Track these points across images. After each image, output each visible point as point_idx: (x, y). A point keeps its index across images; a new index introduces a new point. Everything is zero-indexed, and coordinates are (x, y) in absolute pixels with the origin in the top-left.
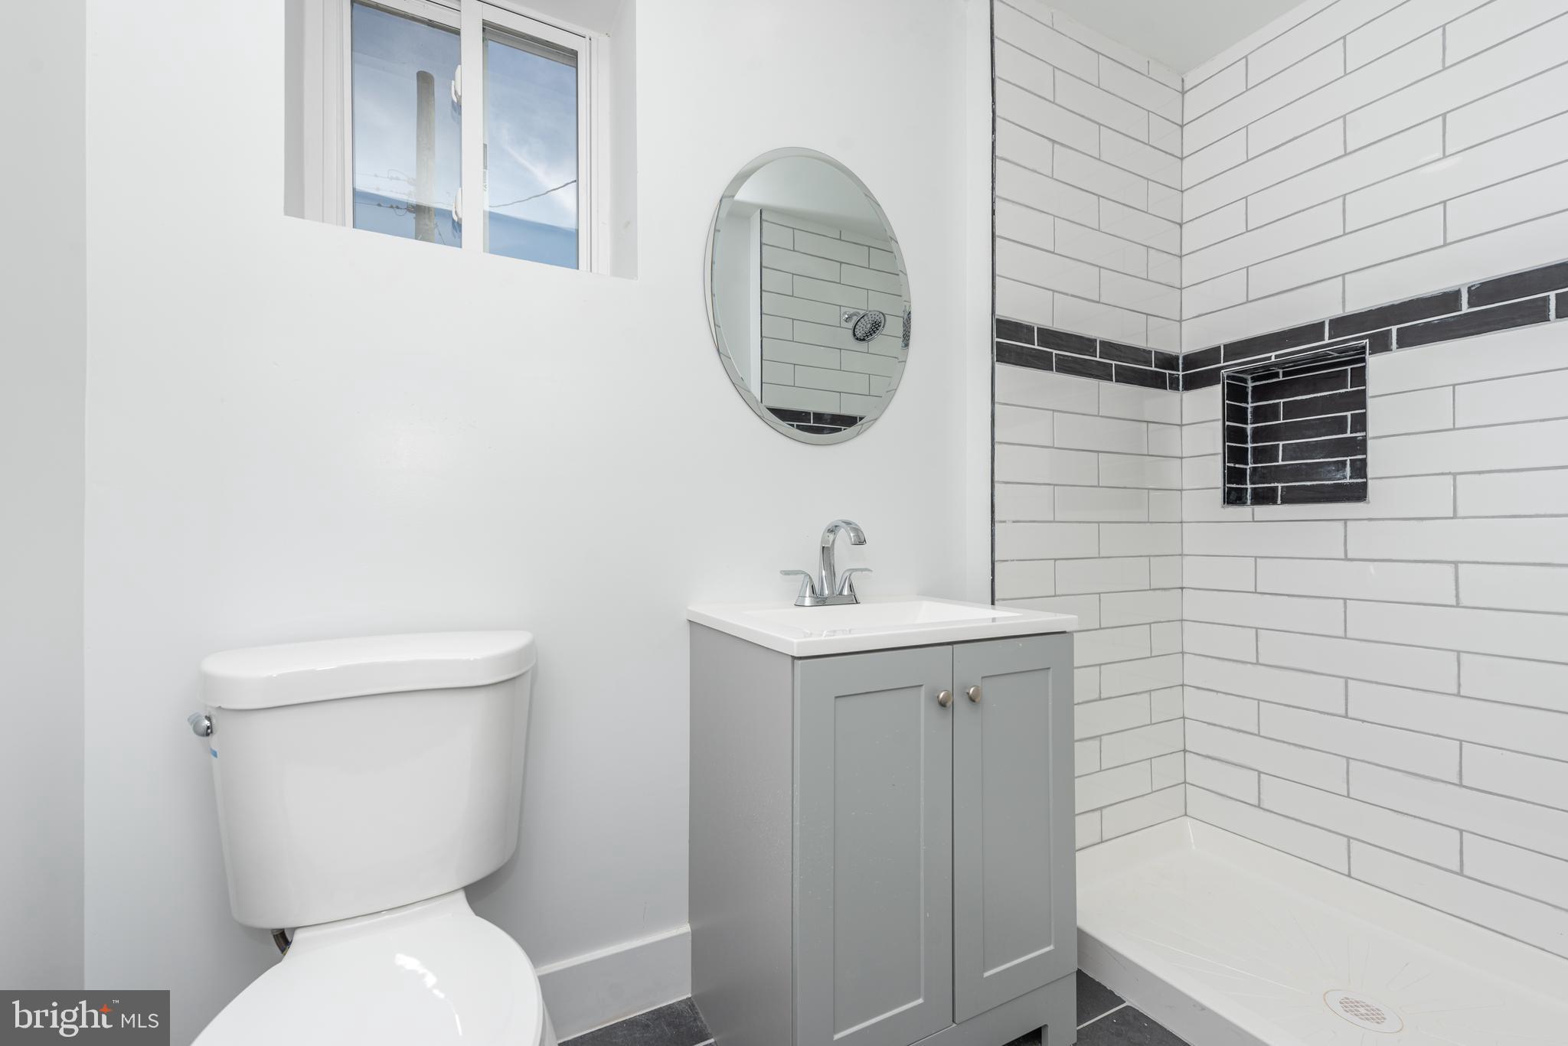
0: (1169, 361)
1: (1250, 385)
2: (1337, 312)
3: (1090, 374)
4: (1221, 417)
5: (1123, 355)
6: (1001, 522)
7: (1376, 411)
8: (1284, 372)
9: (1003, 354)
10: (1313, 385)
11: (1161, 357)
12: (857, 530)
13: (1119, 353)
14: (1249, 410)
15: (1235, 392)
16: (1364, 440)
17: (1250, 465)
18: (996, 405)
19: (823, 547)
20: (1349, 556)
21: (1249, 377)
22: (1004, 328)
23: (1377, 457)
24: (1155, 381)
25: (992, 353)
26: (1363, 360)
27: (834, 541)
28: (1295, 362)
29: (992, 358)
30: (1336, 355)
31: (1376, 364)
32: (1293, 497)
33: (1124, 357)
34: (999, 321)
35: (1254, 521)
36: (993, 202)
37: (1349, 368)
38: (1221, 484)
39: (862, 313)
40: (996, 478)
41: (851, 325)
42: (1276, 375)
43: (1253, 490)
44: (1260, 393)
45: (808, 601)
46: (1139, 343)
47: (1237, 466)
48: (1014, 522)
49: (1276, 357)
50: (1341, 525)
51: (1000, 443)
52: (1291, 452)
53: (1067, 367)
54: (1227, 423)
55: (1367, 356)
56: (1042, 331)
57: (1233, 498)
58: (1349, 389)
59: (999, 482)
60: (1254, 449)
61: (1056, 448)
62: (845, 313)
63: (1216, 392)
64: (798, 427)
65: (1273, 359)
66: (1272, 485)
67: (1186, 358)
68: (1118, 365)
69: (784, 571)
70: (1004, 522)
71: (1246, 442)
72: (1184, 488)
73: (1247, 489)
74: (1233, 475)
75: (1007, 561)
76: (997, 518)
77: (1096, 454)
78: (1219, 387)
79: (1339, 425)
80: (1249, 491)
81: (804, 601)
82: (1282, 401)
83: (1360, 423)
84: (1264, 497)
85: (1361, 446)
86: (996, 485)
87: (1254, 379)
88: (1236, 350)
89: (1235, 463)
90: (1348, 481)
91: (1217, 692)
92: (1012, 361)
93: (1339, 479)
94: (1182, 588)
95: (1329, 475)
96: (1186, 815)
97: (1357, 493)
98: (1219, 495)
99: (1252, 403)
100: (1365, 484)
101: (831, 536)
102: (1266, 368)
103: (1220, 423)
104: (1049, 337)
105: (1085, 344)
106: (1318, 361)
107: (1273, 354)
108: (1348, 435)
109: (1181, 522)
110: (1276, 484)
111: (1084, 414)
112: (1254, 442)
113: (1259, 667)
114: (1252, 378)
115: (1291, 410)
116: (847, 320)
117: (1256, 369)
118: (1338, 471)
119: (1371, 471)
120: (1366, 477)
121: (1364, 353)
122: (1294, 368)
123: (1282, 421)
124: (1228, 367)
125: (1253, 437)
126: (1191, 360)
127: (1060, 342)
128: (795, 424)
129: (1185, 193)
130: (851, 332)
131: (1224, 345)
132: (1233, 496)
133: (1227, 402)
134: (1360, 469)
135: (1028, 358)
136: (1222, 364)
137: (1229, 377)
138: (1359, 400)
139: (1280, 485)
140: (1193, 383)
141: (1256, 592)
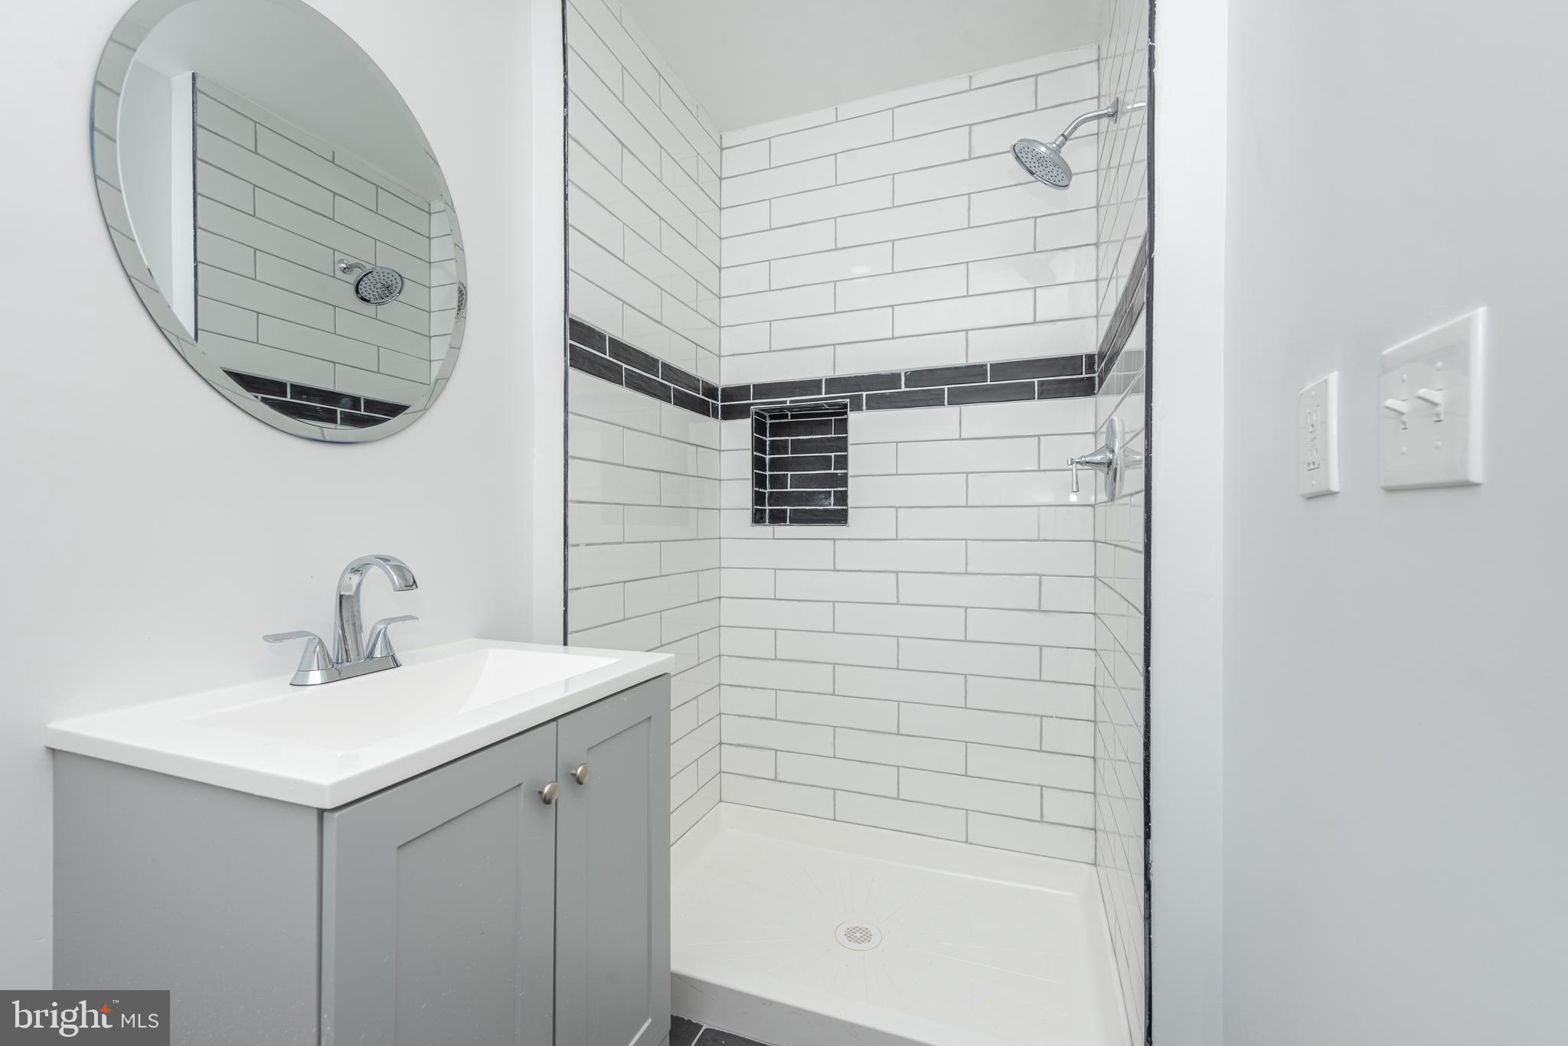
0: (711, 391)
1: (768, 421)
2: (830, 374)
3: (653, 394)
4: (750, 447)
5: (680, 379)
6: (575, 546)
7: (854, 454)
8: (791, 415)
9: (577, 359)
10: (811, 428)
11: (706, 386)
12: (401, 569)
13: (677, 378)
14: (768, 443)
15: (759, 427)
16: (845, 476)
17: (768, 490)
18: (570, 415)
19: (341, 597)
20: (837, 568)
21: (767, 415)
22: (578, 331)
23: (855, 490)
24: (702, 408)
25: (565, 356)
26: (846, 413)
27: (359, 585)
28: (801, 408)
29: (565, 362)
30: (827, 407)
31: (855, 419)
32: (800, 519)
33: (680, 382)
34: (572, 321)
35: (774, 539)
36: (566, 186)
37: (833, 418)
38: (750, 506)
39: (369, 267)
40: (570, 497)
41: (352, 278)
42: (786, 416)
43: (771, 510)
44: (776, 430)
45: (315, 677)
46: (691, 370)
47: (760, 490)
48: (587, 545)
49: (791, 402)
50: (832, 542)
51: (574, 458)
52: (798, 481)
53: (637, 384)
54: (755, 453)
55: (848, 412)
56: (613, 342)
57: (758, 518)
58: (833, 436)
59: (572, 501)
60: (771, 476)
61: (626, 466)
62: (341, 261)
63: (745, 425)
64: (264, 400)
65: (788, 404)
66: (783, 507)
67: (723, 390)
68: (677, 389)
69: (267, 636)
70: (578, 545)
71: (765, 471)
72: (722, 507)
73: (766, 510)
74: (759, 499)
75: (580, 588)
76: (570, 542)
77: (658, 474)
78: (749, 421)
79: (826, 463)
80: (767, 511)
81: (306, 678)
82: (790, 438)
83: (842, 462)
84: (778, 518)
85: (843, 480)
86: (570, 505)
87: (772, 417)
88: (763, 390)
89: (760, 488)
90: (832, 507)
91: (746, 687)
92: (586, 369)
93: (827, 506)
94: (720, 598)
95: (821, 502)
96: (721, 801)
97: (839, 517)
98: (749, 514)
99: (770, 437)
100: (846, 510)
101: (356, 579)
102: (781, 409)
103: (750, 452)
104: (620, 349)
105: (648, 362)
106: (814, 411)
107: (788, 399)
108: (832, 471)
109: (720, 538)
110: (786, 507)
111: (649, 434)
112: (771, 470)
113: (778, 662)
114: (770, 416)
115: (798, 446)
116: (344, 270)
117: (774, 409)
118: (826, 499)
119: (850, 502)
120: (847, 505)
121: (847, 408)
122: (800, 413)
123: (790, 455)
124: (757, 404)
125: (770, 467)
126: (730, 393)
127: (629, 356)
128: (260, 396)
129: (723, 241)
130: (352, 288)
131: (753, 385)
132: (758, 517)
133: (754, 434)
134: (842, 498)
135: (601, 368)
136: (751, 401)
137: (757, 413)
138: (842, 444)
139: (788, 508)
140: (729, 414)
141: (775, 599)
